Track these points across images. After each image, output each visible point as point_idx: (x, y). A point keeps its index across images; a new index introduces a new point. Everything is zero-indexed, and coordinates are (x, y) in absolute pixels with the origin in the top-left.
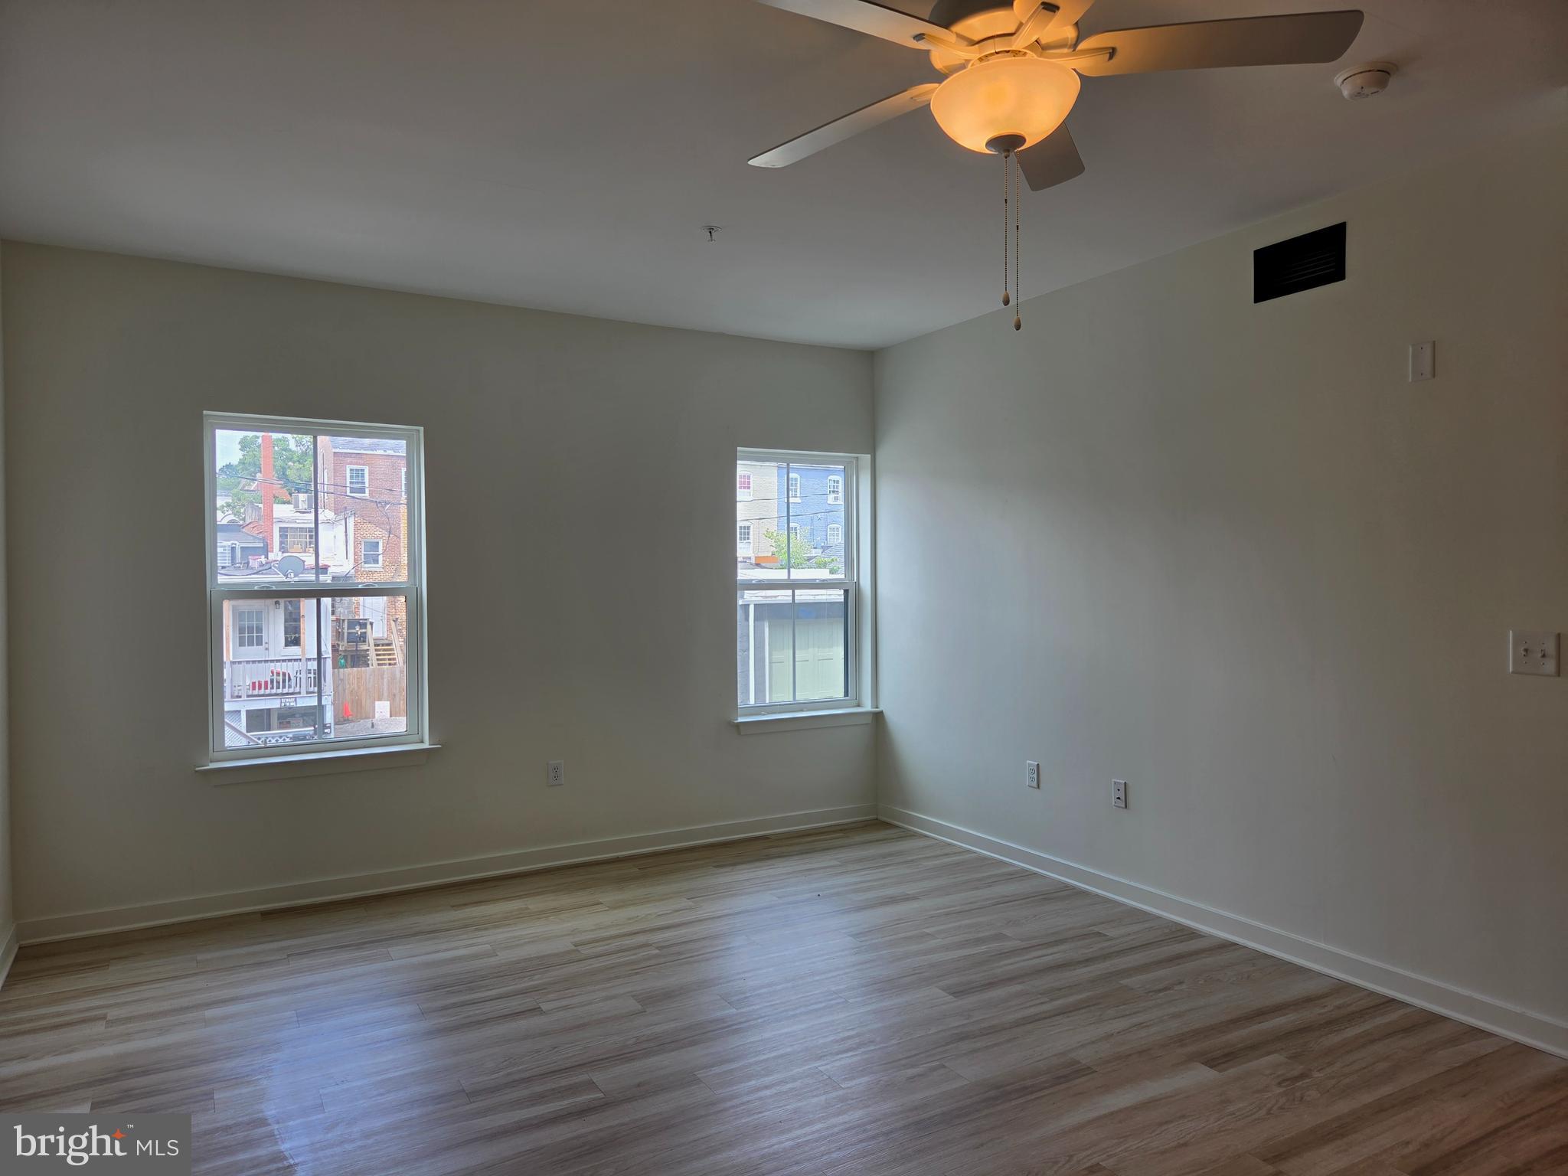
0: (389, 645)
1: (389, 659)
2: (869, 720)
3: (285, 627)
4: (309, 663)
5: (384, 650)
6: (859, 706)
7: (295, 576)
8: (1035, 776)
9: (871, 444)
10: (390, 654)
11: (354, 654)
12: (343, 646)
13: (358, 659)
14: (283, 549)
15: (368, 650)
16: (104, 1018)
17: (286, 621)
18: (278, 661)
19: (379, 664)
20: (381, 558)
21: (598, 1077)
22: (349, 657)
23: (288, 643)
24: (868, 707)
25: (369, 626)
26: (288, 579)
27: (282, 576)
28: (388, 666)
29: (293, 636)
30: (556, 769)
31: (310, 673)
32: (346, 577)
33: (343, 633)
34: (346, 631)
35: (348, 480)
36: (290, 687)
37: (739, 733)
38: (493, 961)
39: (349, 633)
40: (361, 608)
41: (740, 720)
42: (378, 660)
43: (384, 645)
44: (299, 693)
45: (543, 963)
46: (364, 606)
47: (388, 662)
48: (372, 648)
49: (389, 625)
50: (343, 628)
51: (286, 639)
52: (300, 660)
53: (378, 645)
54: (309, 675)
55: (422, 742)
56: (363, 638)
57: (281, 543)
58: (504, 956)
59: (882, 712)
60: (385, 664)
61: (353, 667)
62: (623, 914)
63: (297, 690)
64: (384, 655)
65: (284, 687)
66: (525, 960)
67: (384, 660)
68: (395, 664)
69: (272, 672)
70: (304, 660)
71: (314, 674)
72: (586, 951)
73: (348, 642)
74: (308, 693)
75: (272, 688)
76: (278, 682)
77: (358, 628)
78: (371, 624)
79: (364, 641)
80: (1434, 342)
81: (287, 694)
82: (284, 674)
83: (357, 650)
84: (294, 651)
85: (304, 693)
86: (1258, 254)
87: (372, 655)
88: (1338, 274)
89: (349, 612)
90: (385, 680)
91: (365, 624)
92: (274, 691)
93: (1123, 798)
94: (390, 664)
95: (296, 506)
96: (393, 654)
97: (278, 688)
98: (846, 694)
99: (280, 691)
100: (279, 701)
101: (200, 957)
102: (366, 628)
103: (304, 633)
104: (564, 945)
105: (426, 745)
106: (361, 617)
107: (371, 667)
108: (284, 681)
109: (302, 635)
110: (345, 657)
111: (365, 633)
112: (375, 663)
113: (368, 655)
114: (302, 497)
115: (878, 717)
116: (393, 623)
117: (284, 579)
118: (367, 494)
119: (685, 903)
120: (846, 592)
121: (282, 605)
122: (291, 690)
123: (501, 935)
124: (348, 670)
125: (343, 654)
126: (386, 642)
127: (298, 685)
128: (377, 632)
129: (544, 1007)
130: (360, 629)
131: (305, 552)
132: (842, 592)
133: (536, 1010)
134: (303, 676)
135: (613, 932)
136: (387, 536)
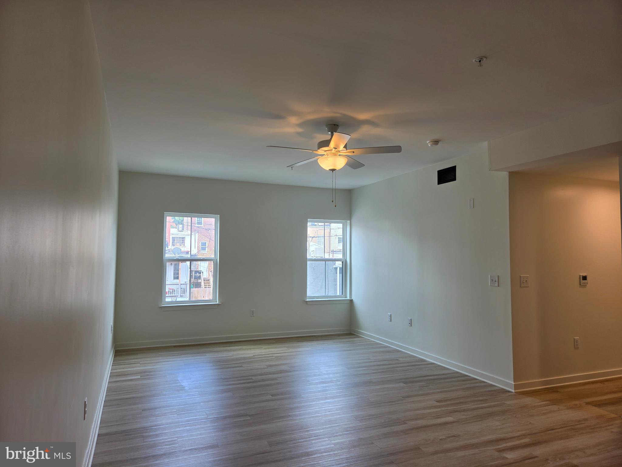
0: (209, 280)
1: (209, 286)
2: (348, 302)
3: (174, 273)
4: (181, 285)
5: (207, 282)
6: (346, 298)
7: (178, 255)
8: (390, 318)
9: (350, 218)
10: (209, 284)
11: (196, 283)
12: (193, 280)
13: (198, 285)
14: (173, 245)
15: (201, 282)
16: (139, 363)
17: (174, 271)
18: (171, 284)
19: (205, 287)
20: (207, 249)
21: (253, 378)
22: (194, 284)
23: (174, 279)
24: (348, 298)
25: (202, 273)
26: (175, 256)
27: (173, 254)
28: (208, 288)
29: (176, 276)
30: (253, 312)
31: (182, 289)
32: (195, 255)
33: (193, 276)
34: (194, 275)
35: (196, 222)
36: (175, 294)
37: (307, 304)
38: (232, 357)
39: (195, 276)
40: (199, 266)
41: (307, 300)
42: (205, 286)
43: (207, 280)
44: (178, 296)
45: (244, 358)
46: (200, 266)
47: (208, 287)
48: (203, 281)
49: (209, 273)
50: (193, 274)
51: (174, 277)
52: (179, 284)
53: (205, 280)
54: (181, 290)
55: (216, 302)
56: (200, 277)
57: (172, 242)
58: (235, 357)
59: (352, 300)
60: (207, 287)
61: (196, 288)
62: (267, 350)
63: (177, 295)
64: (207, 284)
65: (173, 294)
66: (240, 358)
67: (207, 286)
68: (211, 287)
69: (169, 289)
70: (180, 284)
71: (183, 289)
72: (256, 357)
73: (194, 279)
74: (181, 296)
75: (169, 294)
76: (171, 292)
77: (198, 274)
78: (203, 272)
79: (200, 279)
80: (474, 199)
81: (174, 296)
82: (173, 289)
83: (197, 282)
84: (176, 281)
85: (179, 296)
86: (438, 171)
87: (203, 284)
88: (454, 179)
89: (195, 268)
90: (207, 293)
91: (201, 272)
92: (169, 295)
93: (410, 323)
94: (209, 287)
95: (178, 229)
96: (210, 284)
97: (171, 294)
98: (342, 294)
99: (171, 295)
100: (171, 299)
101: (159, 354)
102: (201, 274)
103: (180, 275)
104: (251, 355)
105: (217, 303)
106: (199, 270)
107: (202, 288)
108: (173, 292)
109: (179, 275)
110: (193, 285)
111: (200, 276)
112: (204, 287)
113: (201, 284)
114: (181, 226)
115: (351, 301)
116: (210, 272)
117: (174, 256)
118: (203, 225)
119: (286, 349)
120: (342, 262)
121: (173, 265)
122: (175, 295)
123: (235, 353)
124: (194, 289)
125: (192, 283)
126: (208, 279)
127: (177, 293)
128: (205, 275)
129: (243, 366)
130: (199, 274)
131: (181, 246)
132: (341, 262)
133: (242, 366)
134: (179, 290)
135: (264, 354)
136: (209, 240)
